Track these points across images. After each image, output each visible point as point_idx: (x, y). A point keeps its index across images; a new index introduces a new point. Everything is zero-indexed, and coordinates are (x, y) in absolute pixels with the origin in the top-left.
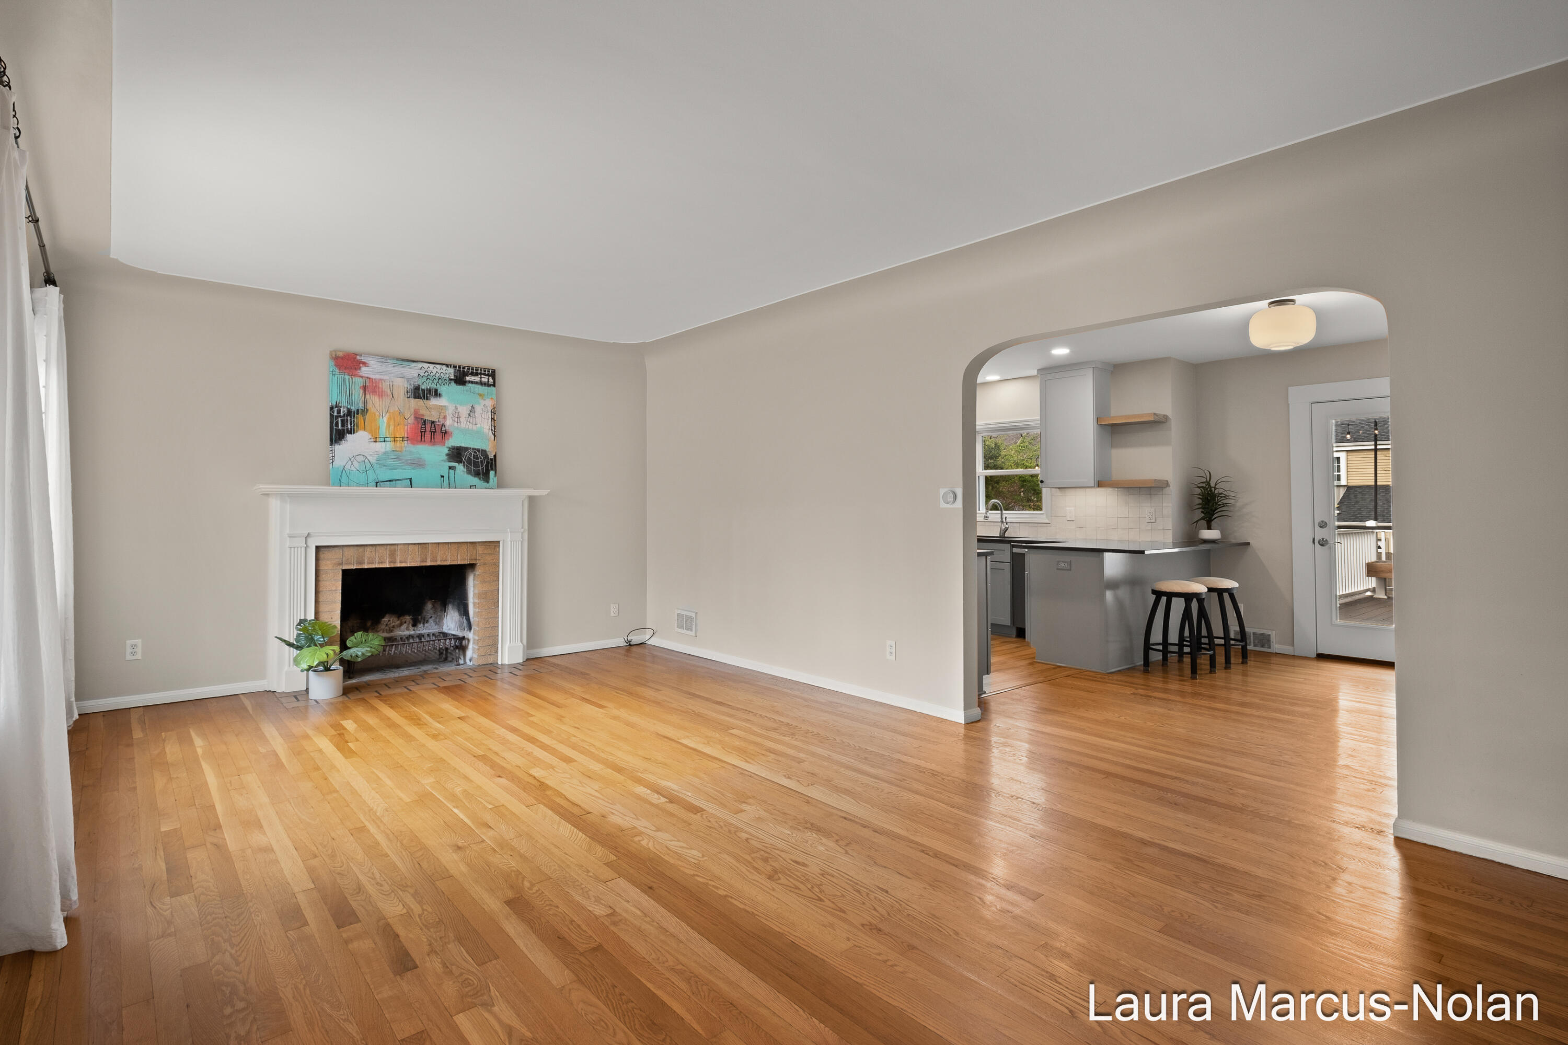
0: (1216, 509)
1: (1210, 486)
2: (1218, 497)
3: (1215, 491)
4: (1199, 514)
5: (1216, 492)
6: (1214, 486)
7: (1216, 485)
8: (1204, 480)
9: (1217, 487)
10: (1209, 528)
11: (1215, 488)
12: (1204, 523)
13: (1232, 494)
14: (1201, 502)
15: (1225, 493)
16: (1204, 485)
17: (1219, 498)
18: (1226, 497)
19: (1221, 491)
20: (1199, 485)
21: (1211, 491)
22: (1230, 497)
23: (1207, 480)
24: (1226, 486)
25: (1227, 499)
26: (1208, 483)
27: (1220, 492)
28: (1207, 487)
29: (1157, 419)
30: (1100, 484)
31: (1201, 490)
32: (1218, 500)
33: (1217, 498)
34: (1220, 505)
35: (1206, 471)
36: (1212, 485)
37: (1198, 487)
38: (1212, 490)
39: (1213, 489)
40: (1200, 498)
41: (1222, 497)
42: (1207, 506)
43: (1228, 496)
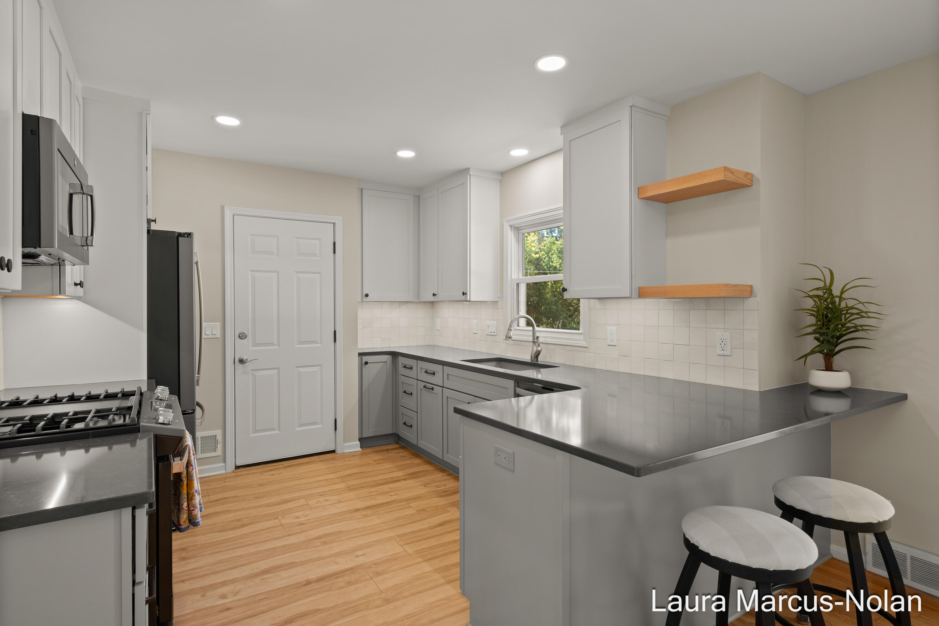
0: (841, 336)
1: (832, 295)
2: (845, 314)
3: (840, 302)
4: (811, 343)
5: (843, 305)
6: (839, 295)
7: (842, 292)
8: (821, 284)
9: (843, 296)
10: (829, 368)
11: (840, 298)
12: (819, 358)
13: (872, 308)
14: (814, 322)
15: (860, 306)
16: (820, 293)
17: (848, 316)
18: (861, 314)
19: (851, 303)
20: (811, 294)
21: (833, 303)
22: (870, 315)
23: (825, 284)
24: (862, 294)
25: (863, 317)
26: (828, 290)
27: (850, 305)
28: (826, 296)
29: (731, 178)
30: (643, 293)
31: (814, 301)
32: (845, 320)
33: (843, 316)
34: (849, 328)
35: (823, 269)
36: (836, 291)
37: (810, 296)
38: (835, 302)
39: (837, 300)
40: (812, 315)
41: (853, 314)
42: (824, 330)
43: (866, 312)
